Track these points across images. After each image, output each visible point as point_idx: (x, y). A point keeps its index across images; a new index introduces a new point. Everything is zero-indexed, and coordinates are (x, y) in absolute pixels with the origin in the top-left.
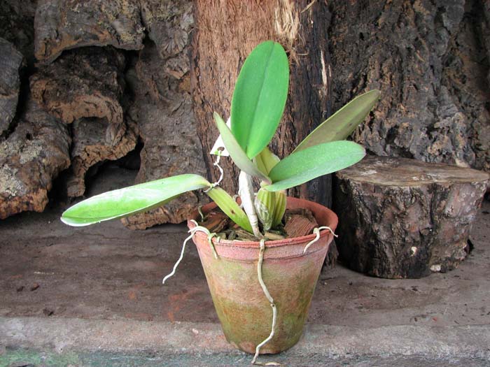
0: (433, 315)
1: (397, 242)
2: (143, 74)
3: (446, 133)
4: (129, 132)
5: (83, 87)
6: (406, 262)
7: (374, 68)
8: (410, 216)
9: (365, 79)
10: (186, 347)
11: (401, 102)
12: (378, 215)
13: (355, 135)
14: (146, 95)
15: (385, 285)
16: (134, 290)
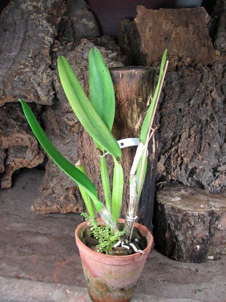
0: (206, 290)
1: (189, 242)
2: (51, 117)
3: (224, 173)
4: (40, 152)
5: (16, 127)
6: (193, 254)
7: (185, 131)
8: (197, 228)
9: (180, 136)
11: (200, 153)
12: (179, 226)
13: (171, 171)
14: (52, 130)
15: (180, 266)
16: (35, 256)
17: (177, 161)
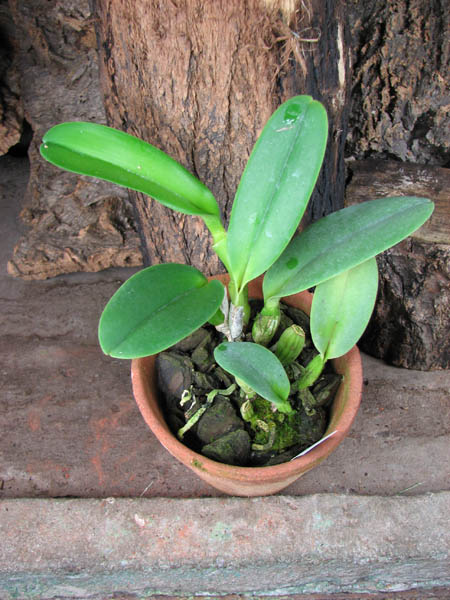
1: (441, 323)
2: (20, 14)
4: (9, 114)
7: (396, 11)
9: (383, 31)
10: (127, 559)
11: (438, 69)
12: (415, 286)
13: (367, 129)
14: (29, 51)
15: (418, 384)
16: (36, 410)
17: (380, 97)
